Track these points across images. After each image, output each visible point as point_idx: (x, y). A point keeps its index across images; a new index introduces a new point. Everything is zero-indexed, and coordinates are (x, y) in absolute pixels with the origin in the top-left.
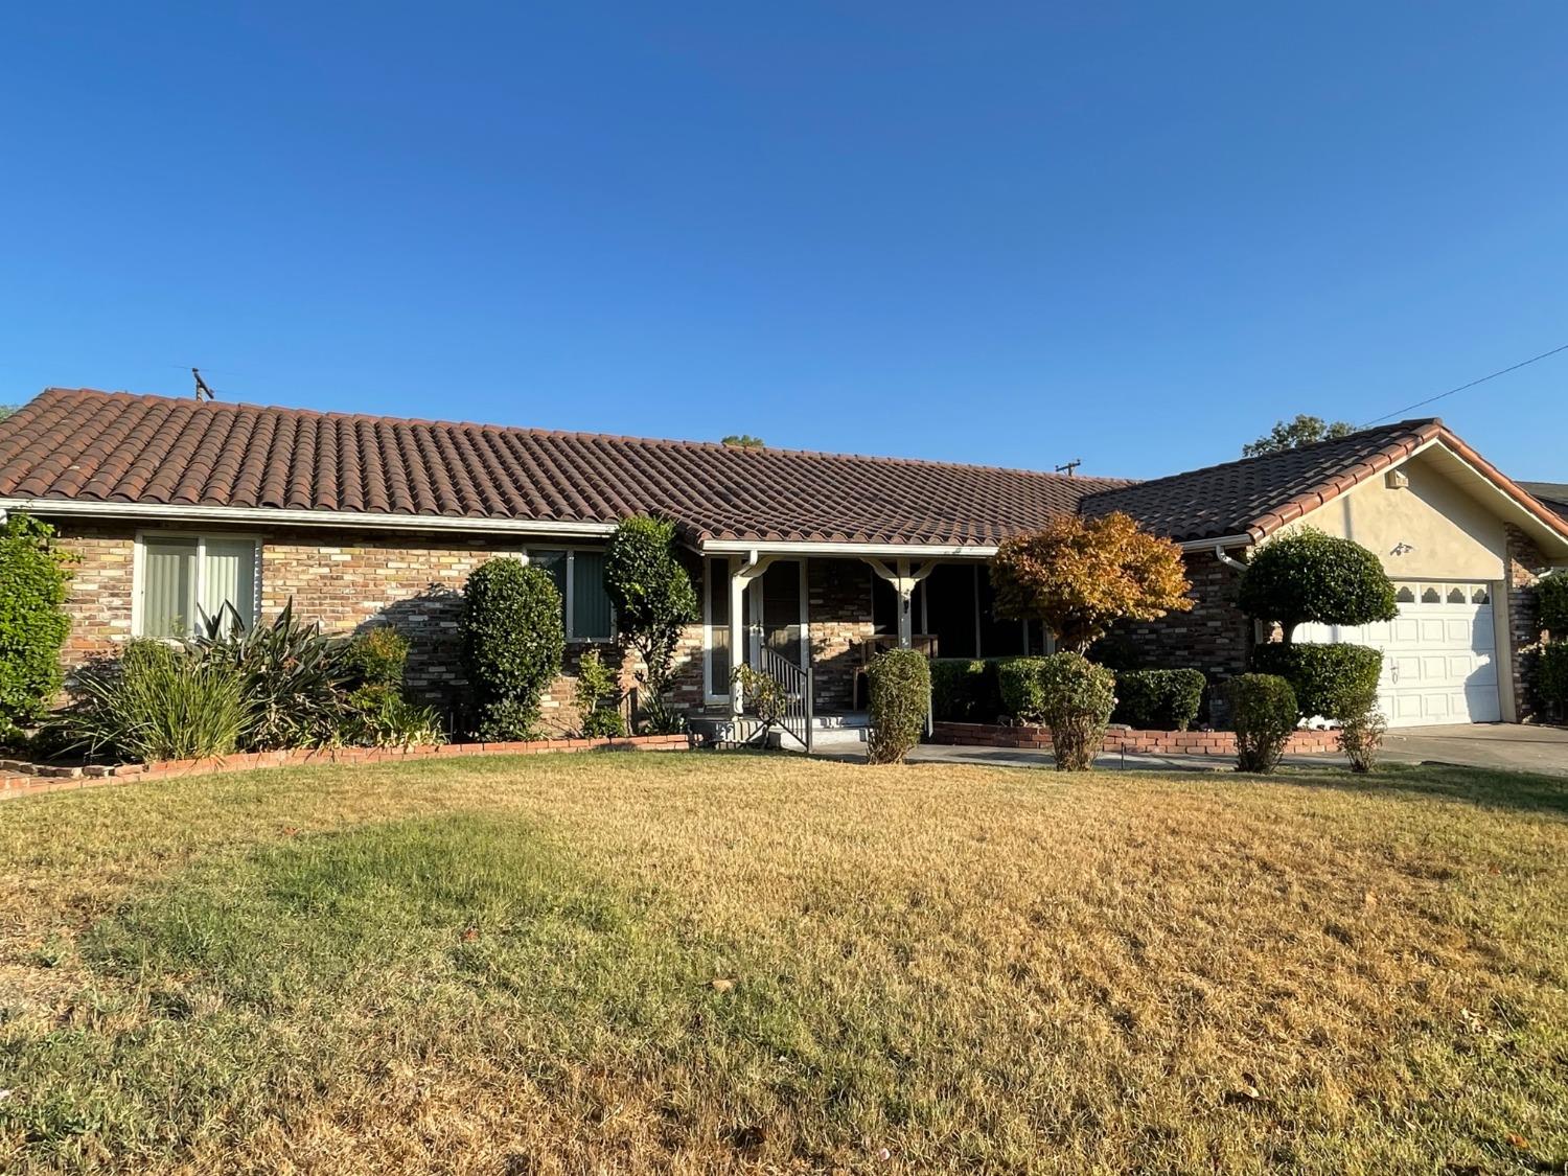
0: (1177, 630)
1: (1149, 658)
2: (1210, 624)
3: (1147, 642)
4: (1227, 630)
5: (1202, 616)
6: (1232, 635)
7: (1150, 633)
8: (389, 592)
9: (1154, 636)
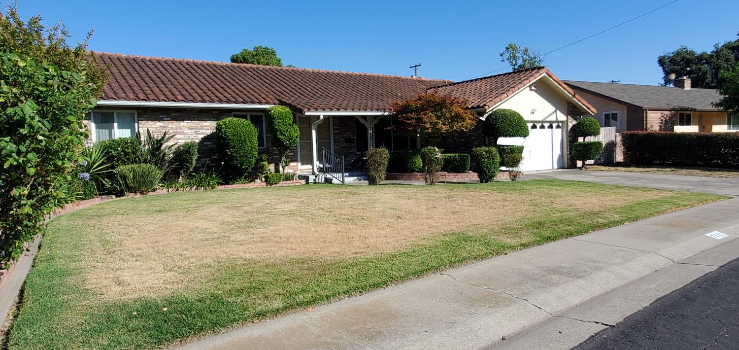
0: (461, 140)
1: (452, 150)
2: (472, 138)
3: (452, 144)
4: (477, 140)
5: (469, 135)
6: (479, 141)
7: (453, 141)
8: (185, 131)
9: (453, 142)
